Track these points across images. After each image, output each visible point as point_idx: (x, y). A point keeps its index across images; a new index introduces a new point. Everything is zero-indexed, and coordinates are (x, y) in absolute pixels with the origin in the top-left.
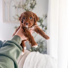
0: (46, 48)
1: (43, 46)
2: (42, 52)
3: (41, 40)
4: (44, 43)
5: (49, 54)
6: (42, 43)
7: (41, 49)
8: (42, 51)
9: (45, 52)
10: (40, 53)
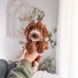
0: (55, 67)
1: (51, 65)
2: (50, 72)
3: (49, 57)
4: (52, 61)
5: (58, 74)
6: (50, 61)
7: (49, 68)
8: (51, 70)
9: (54, 72)
10: (48, 72)
